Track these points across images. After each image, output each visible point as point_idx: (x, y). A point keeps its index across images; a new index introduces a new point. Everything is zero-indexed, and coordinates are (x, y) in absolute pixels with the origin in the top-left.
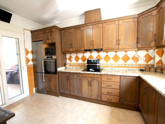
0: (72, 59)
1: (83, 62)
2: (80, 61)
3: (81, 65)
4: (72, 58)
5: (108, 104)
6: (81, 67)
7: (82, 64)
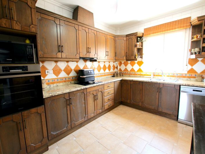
0: (46, 71)
1: (67, 76)
2: (63, 75)
3: (64, 80)
4: (47, 69)
5: (106, 112)
6: (64, 83)
7: (66, 79)
